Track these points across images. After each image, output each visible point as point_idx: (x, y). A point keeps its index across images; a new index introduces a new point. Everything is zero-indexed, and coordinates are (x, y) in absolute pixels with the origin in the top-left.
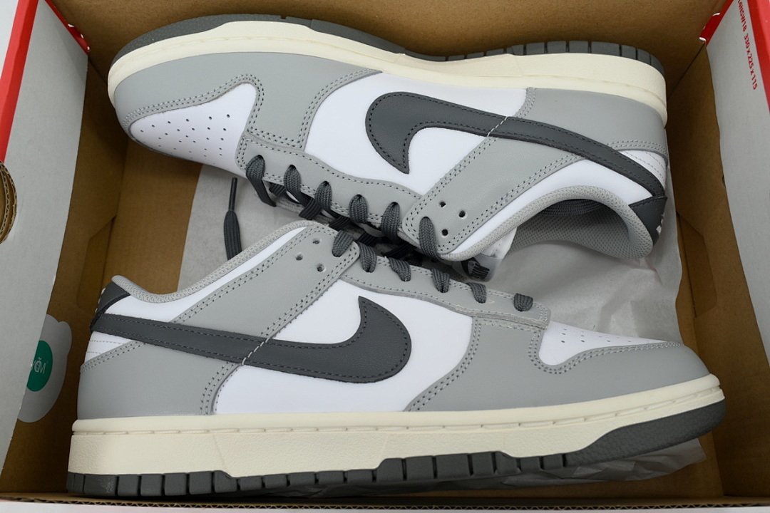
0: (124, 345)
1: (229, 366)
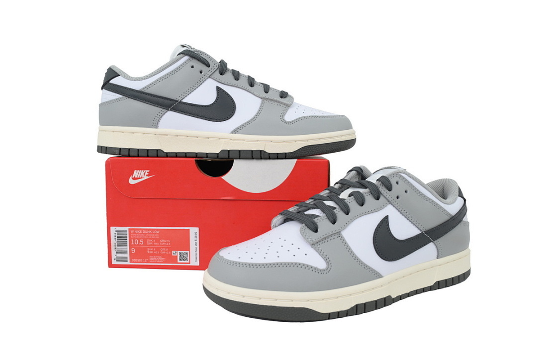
1: (164, 110)
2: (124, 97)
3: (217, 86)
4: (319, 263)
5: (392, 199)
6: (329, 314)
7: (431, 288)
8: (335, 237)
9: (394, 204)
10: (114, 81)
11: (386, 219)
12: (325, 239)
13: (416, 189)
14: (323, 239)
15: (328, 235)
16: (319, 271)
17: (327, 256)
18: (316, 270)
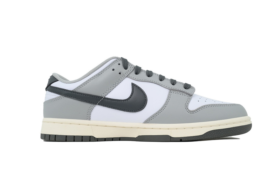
0: (58, 97)
1: (93, 106)
2: (61, 96)
3: (132, 83)
10: (54, 85)
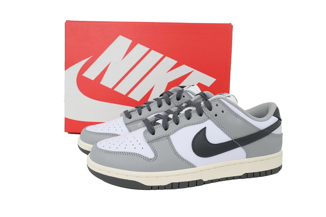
4: (150, 154)
5: (211, 116)
6: (152, 186)
7: (240, 177)
8: (165, 139)
9: (212, 120)
11: (204, 130)
12: (158, 139)
13: (231, 110)
14: (157, 139)
15: (160, 137)
16: (148, 159)
17: (156, 151)
18: (146, 159)
